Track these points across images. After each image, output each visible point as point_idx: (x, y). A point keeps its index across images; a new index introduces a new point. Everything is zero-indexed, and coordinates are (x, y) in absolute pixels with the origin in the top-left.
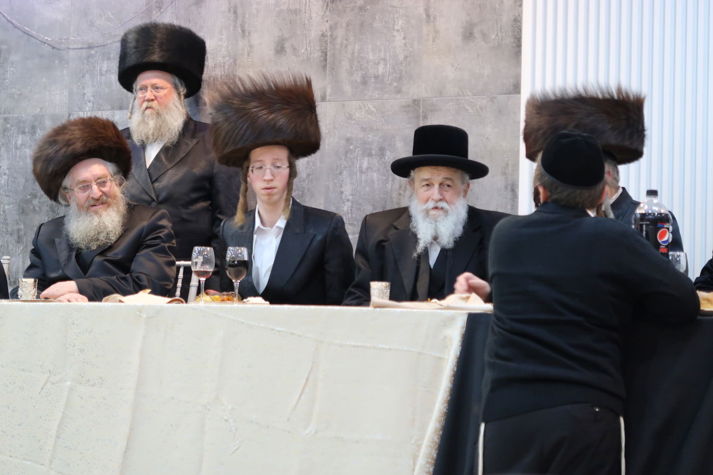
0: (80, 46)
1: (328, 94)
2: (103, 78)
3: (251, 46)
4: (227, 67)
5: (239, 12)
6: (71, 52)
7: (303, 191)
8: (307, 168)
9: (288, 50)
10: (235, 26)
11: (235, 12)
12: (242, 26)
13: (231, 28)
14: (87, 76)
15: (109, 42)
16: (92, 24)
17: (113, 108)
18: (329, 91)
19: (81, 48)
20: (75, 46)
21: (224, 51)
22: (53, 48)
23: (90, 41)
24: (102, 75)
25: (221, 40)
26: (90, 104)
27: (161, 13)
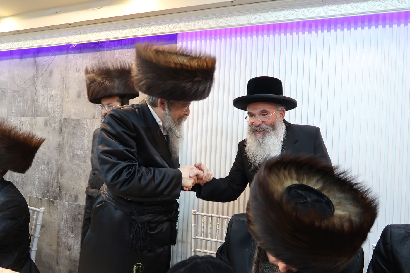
0: (11, 91)
1: (96, 115)
2: (18, 104)
3: (68, 94)
4: (60, 102)
5: (65, 80)
6: (8, 93)
7: (86, 155)
8: (88, 145)
9: (82, 96)
10: (63, 86)
11: (63, 80)
12: (65, 86)
13: (62, 86)
14: (13, 103)
15: (20, 90)
16: (15, 83)
17: (21, 116)
18: (96, 114)
19: (12, 92)
20: (10, 91)
21: (59, 96)
22: (3, 91)
23: (14, 89)
24: (18, 103)
25: (58, 91)
26: (14, 114)
27: (38, 79)
